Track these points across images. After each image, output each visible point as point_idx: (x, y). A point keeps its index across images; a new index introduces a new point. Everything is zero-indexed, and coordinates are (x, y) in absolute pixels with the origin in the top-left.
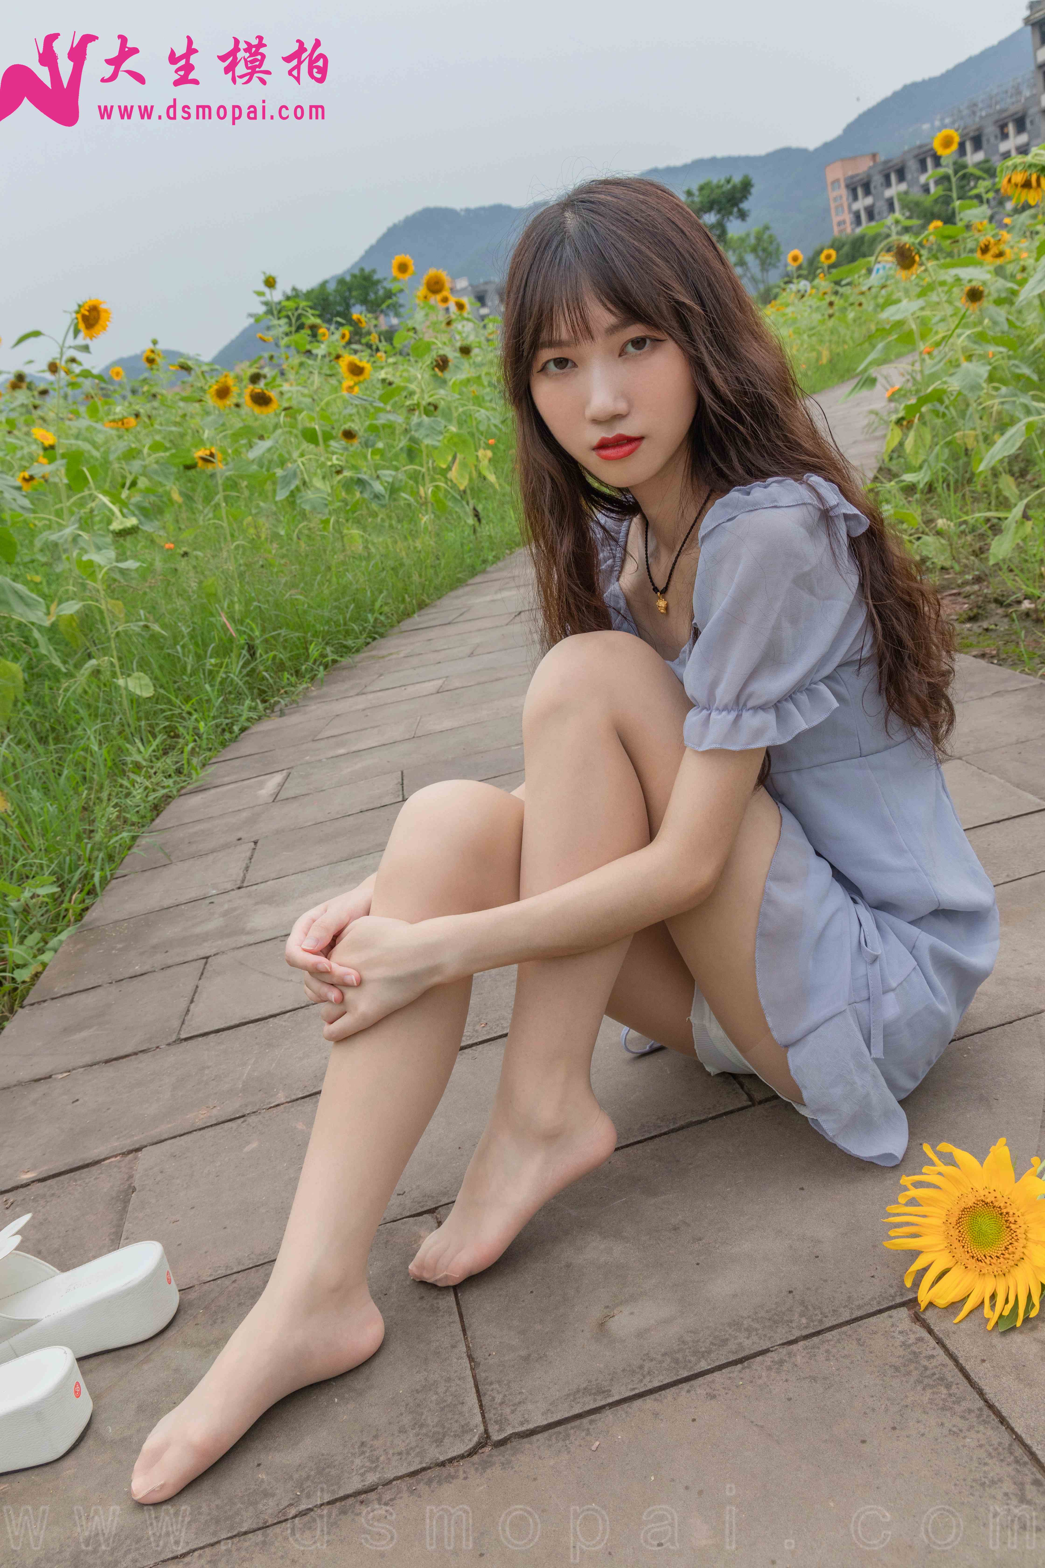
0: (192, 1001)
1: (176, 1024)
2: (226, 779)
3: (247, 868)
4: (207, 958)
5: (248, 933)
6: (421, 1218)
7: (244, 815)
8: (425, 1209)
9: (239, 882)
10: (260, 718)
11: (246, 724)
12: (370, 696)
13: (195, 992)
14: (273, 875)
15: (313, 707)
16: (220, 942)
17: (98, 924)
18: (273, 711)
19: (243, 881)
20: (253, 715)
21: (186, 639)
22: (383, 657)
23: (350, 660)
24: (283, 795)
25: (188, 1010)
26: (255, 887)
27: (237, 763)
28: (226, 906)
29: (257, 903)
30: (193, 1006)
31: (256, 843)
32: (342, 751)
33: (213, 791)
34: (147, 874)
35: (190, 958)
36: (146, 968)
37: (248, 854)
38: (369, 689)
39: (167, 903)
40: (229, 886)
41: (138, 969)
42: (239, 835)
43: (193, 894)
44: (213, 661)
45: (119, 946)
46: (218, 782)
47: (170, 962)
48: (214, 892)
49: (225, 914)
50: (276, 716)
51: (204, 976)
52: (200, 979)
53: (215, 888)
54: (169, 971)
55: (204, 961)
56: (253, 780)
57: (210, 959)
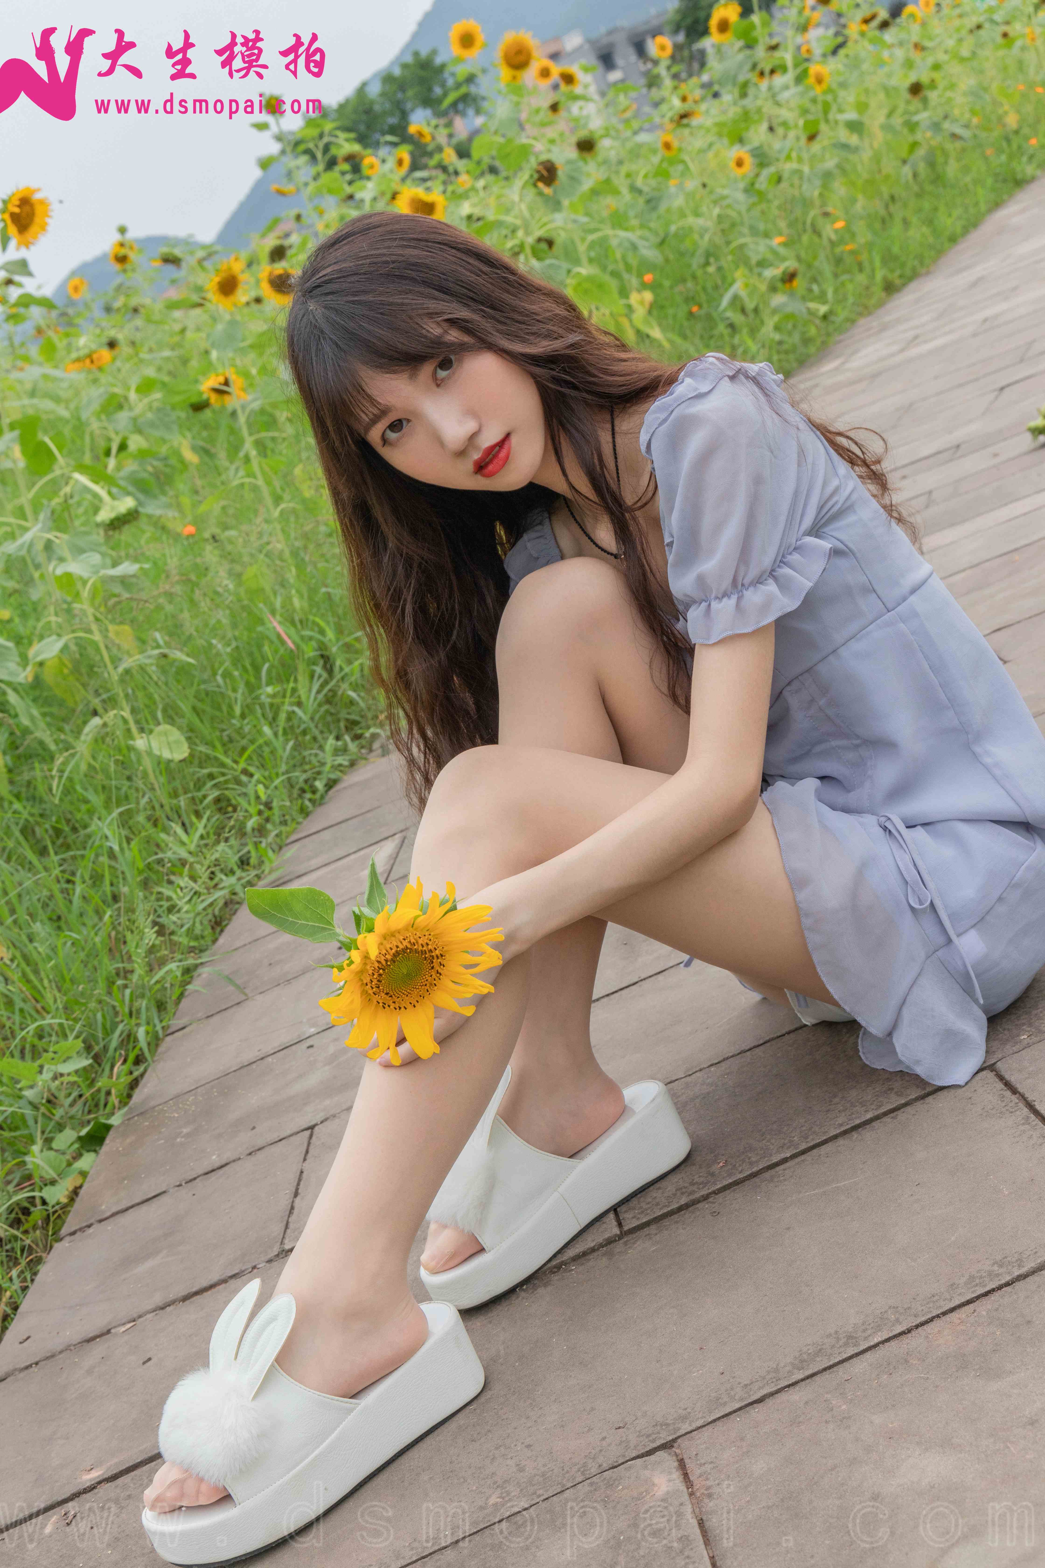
0: (296, 1194)
2: (314, 863)
4: (312, 1128)
6: (652, 1458)
8: (658, 1443)
10: (352, 764)
11: (333, 776)
13: (300, 1180)
16: (327, 1102)
17: (153, 1102)
20: (341, 760)
21: (227, 664)
25: (292, 1208)
27: (326, 835)
28: (332, 1049)
30: (297, 1200)
34: (215, 1020)
35: (289, 1132)
36: (227, 1156)
39: (249, 1056)
41: (215, 1160)
43: (284, 1038)
44: (270, 690)
45: (186, 1130)
46: (302, 869)
47: (260, 1143)
48: (313, 1030)
49: (331, 1060)
50: (378, 756)
51: (309, 1155)
52: (305, 1160)
53: (313, 1026)
54: (260, 1155)
55: (308, 1133)
56: (353, 857)
57: (316, 1128)
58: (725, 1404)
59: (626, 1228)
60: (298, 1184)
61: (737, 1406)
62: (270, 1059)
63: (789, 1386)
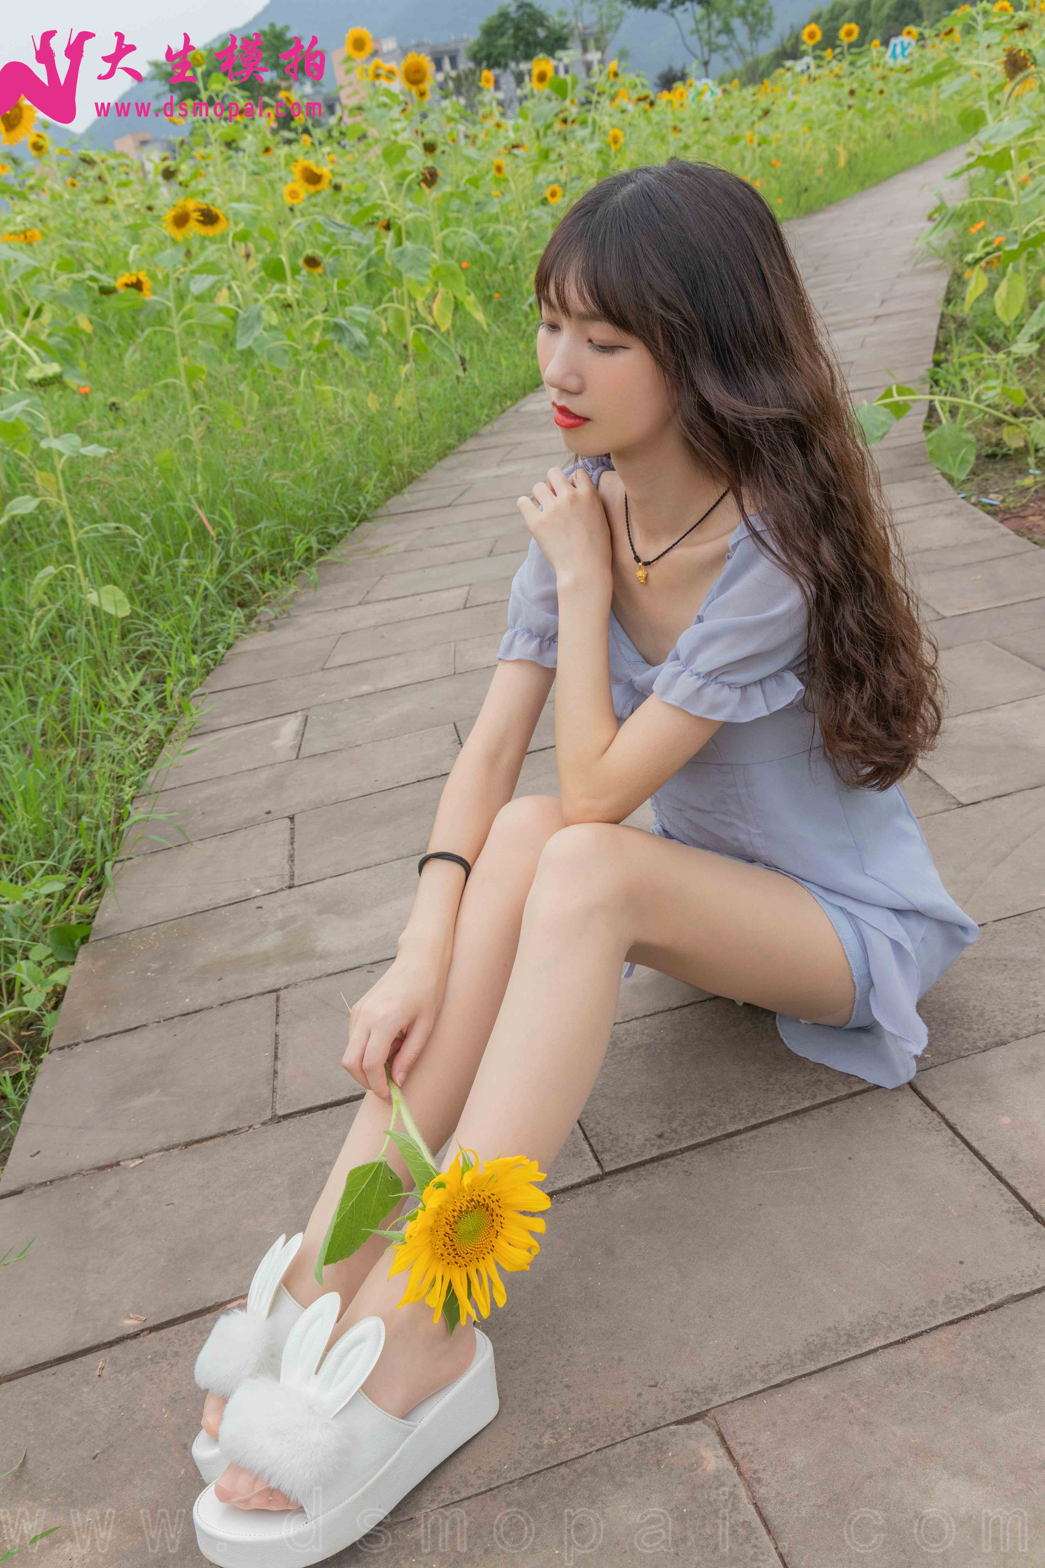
0: (276, 1058)
1: (266, 1092)
2: (226, 721)
3: (291, 857)
4: (277, 991)
5: (321, 957)
7: (264, 775)
8: (694, 1411)
9: (287, 878)
10: (243, 632)
11: (230, 641)
12: (379, 607)
13: (277, 1044)
14: (330, 871)
15: (308, 620)
16: (287, 968)
17: (116, 930)
18: (259, 622)
19: (292, 877)
22: (378, 551)
23: (338, 553)
24: (306, 750)
25: (276, 1072)
26: (309, 887)
27: (232, 695)
28: (280, 915)
29: (320, 912)
30: (279, 1063)
31: (292, 819)
32: (366, 688)
33: (212, 737)
34: (160, 856)
35: (255, 991)
36: (200, 1002)
37: (287, 836)
38: (372, 597)
39: (202, 903)
40: (276, 884)
41: (188, 1003)
42: (267, 805)
43: (231, 892)
45: (154, 966)
46: (213, 724)
47: (230, 995)
48: (258, 891)
49: (282, 925)
50: (263, 630)
51: (281, 1019)
52: (277, 1023)
53: (258, 886)
54: (232, 1009)
55: (274, 995)
56: (261, 724)
57: (281, 993)
58: (748, 1382)
59: (607, 1170)
60: (276, 1048)
61: (761, 1387)
62: (222, 911)
63: (805, 1376)
